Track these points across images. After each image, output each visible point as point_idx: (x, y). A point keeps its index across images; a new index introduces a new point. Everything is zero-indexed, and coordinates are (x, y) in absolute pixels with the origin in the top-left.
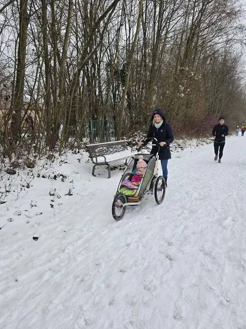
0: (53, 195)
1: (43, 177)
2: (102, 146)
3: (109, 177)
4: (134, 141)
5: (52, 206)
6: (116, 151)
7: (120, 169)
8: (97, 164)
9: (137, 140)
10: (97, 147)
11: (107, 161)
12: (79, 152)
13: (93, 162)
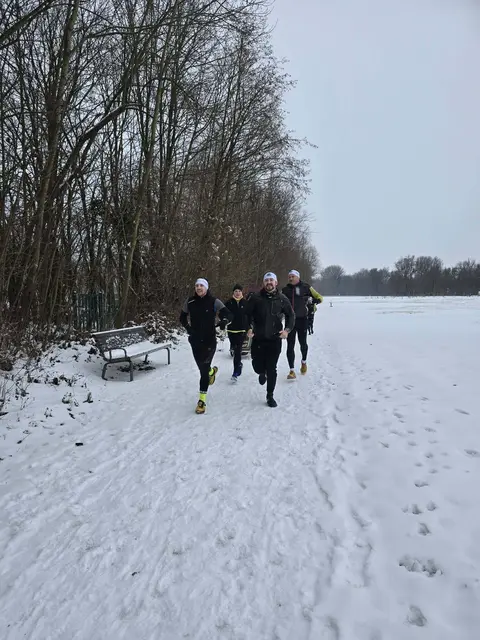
0: (67, 402)
1: (36, 381)
2: (114, 334)
3: (132, 380)
4: (149, 327)
5: (72, 416)
6: (133, 342)
7: (141, 369)
8: (111, 361)
9: (154, 325)
10: (108, 335)
11: (129, 355)
12: (69, 346)
13: (105, 359)
